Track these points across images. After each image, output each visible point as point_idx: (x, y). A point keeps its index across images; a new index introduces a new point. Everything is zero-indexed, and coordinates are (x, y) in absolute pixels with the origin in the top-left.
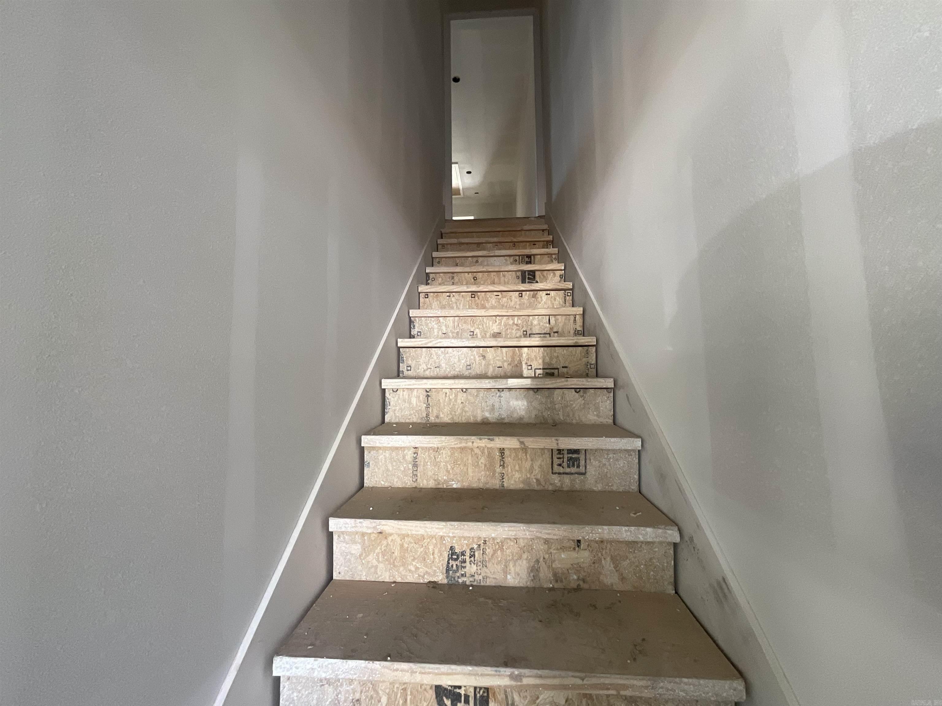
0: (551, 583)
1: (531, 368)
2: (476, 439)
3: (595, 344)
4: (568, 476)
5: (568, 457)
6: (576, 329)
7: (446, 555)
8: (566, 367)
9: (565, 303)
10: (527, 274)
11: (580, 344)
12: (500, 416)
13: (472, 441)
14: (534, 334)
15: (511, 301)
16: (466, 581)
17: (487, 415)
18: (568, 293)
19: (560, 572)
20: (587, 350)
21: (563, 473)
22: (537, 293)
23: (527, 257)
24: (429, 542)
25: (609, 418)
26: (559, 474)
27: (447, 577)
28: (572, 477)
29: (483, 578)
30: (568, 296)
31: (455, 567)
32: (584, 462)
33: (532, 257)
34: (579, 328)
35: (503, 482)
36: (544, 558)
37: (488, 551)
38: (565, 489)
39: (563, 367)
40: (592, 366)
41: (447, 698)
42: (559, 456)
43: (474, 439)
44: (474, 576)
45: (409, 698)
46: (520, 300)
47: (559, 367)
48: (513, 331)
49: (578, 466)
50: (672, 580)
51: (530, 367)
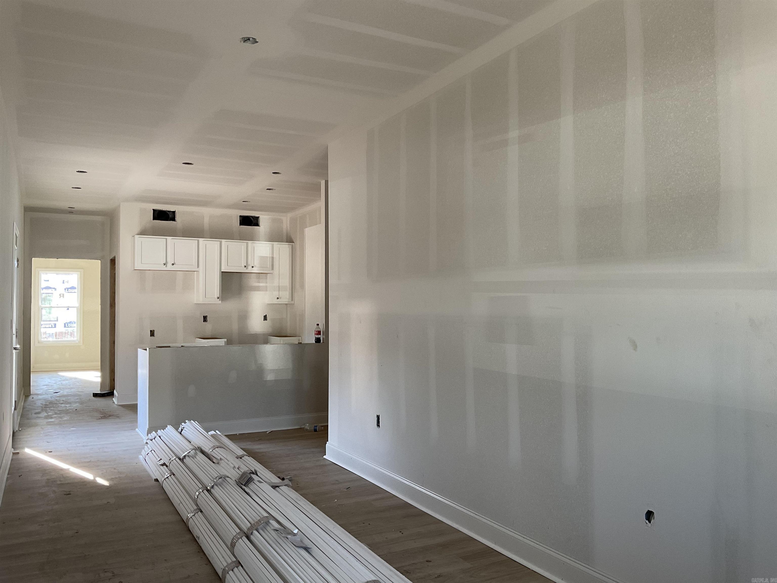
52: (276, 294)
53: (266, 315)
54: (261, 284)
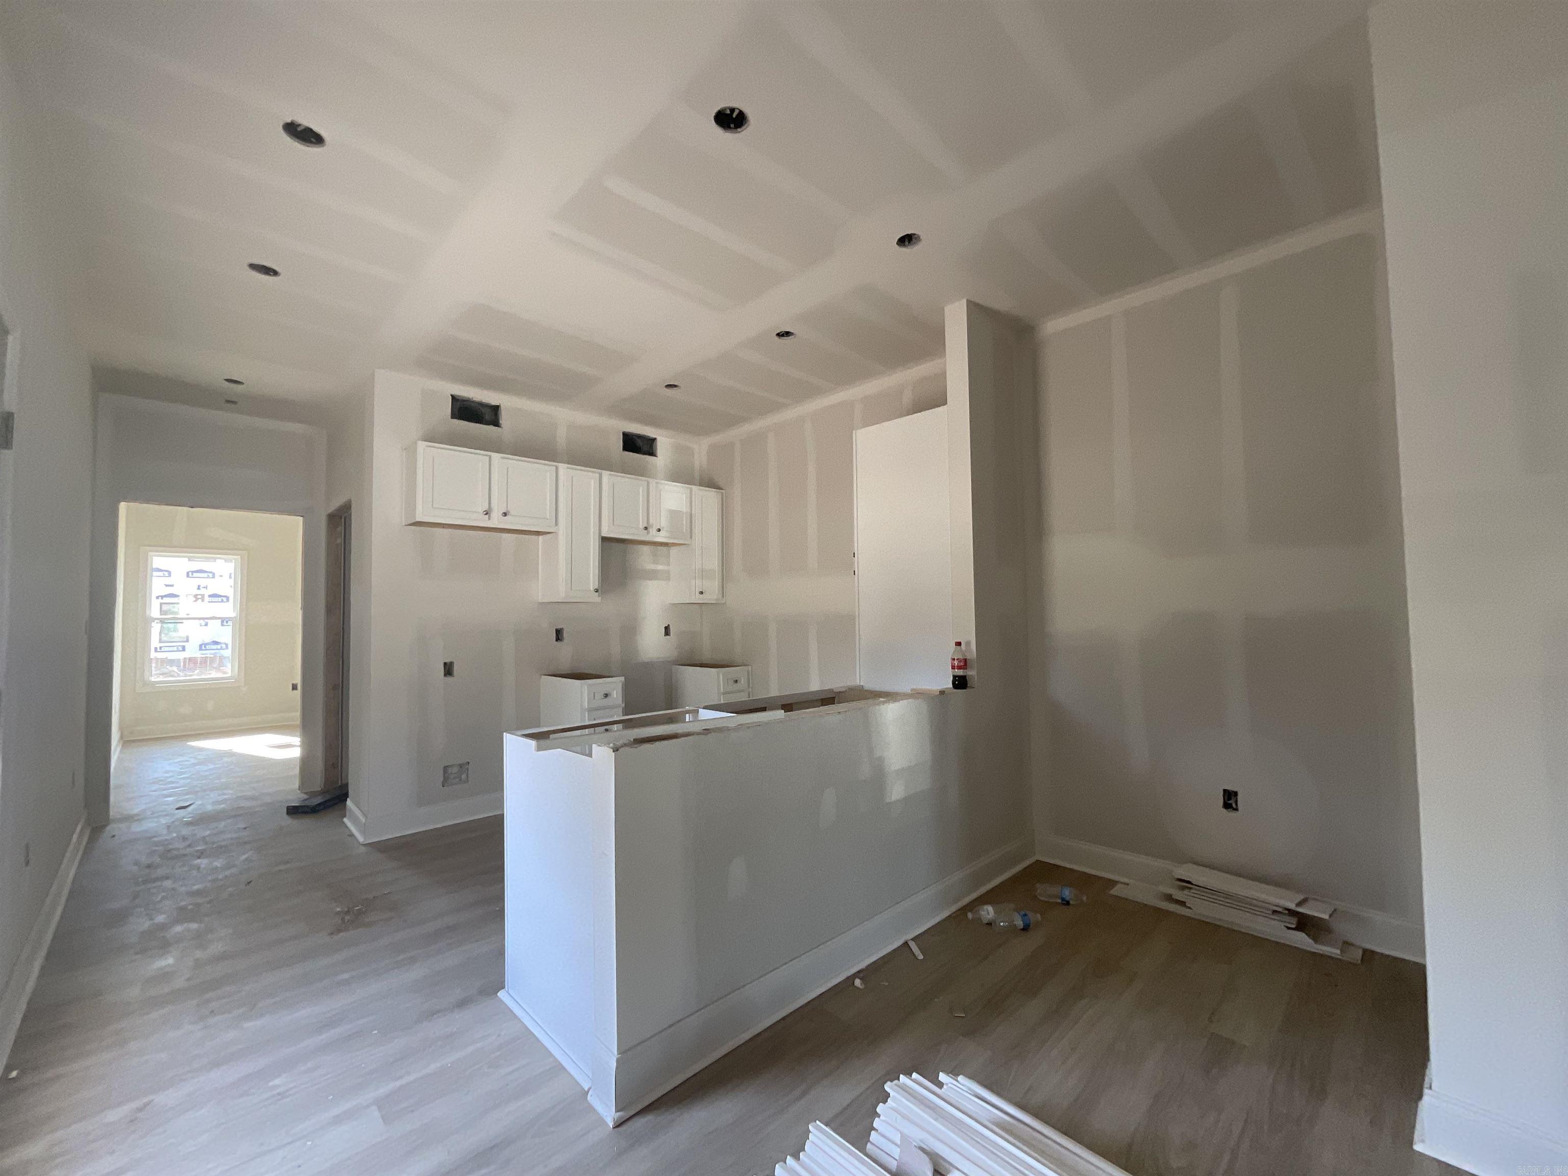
52: (698, 584)
53: (669, 625)
54: (660, 567)
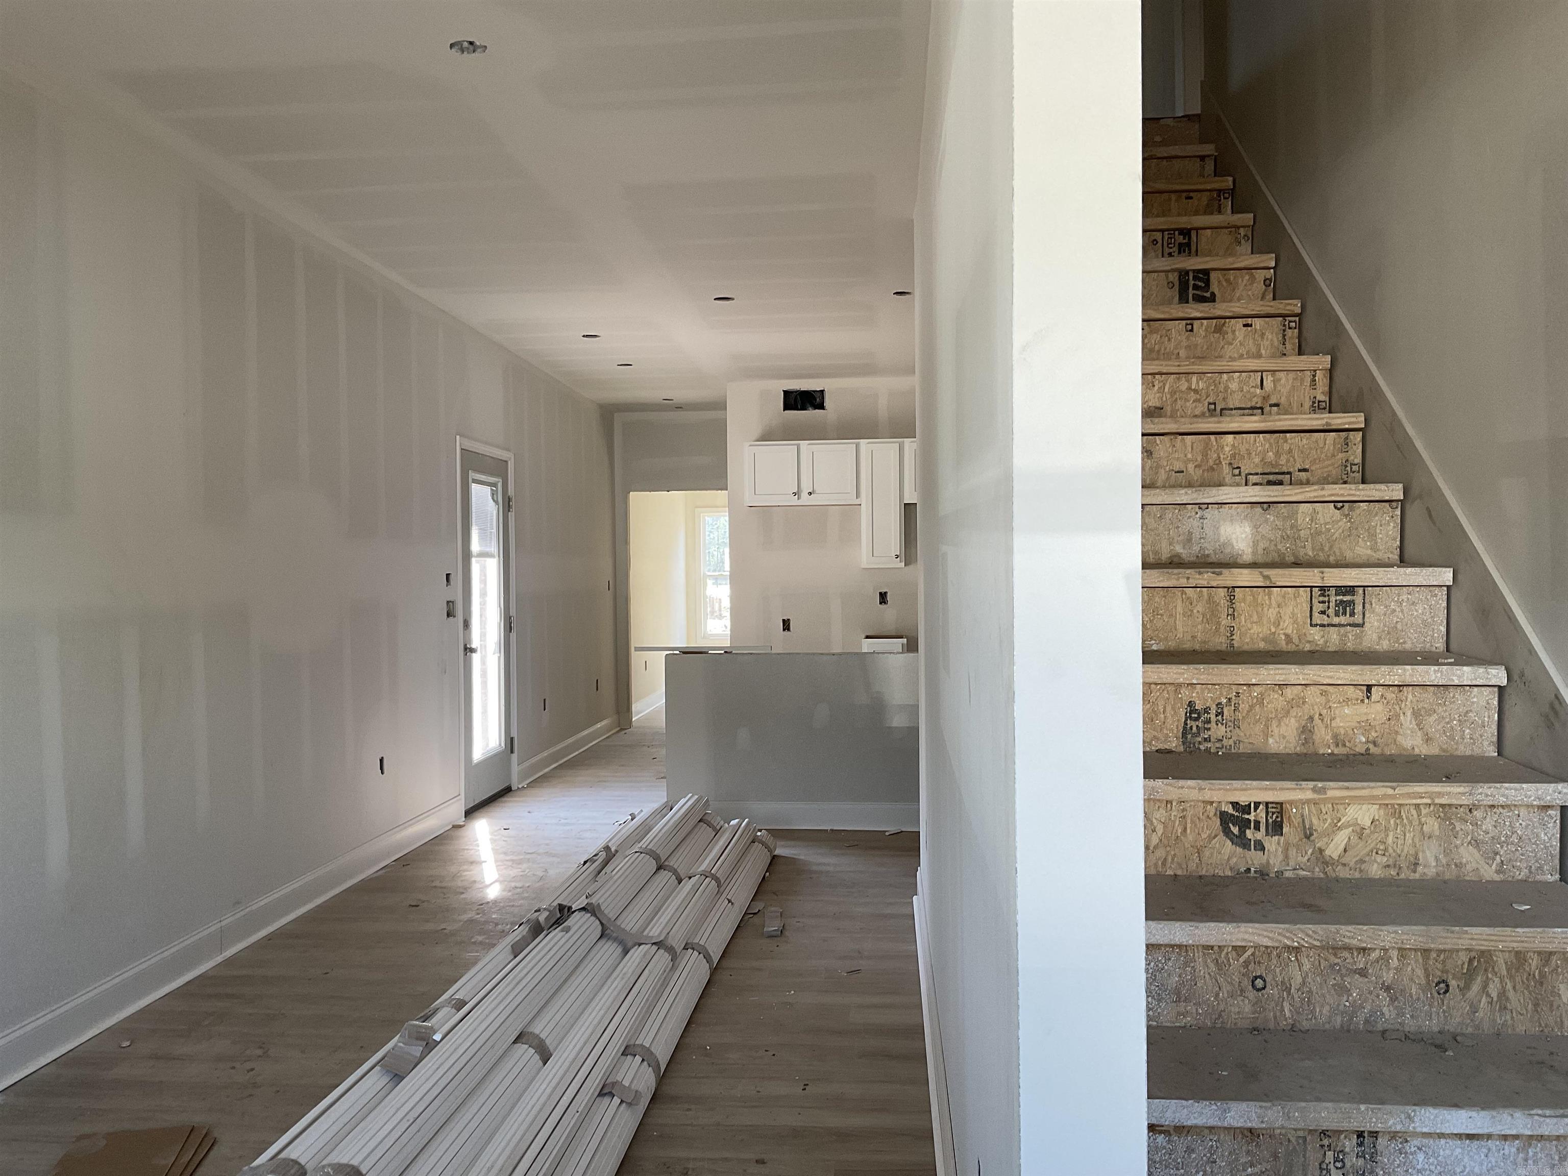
0: (1329, 748)
1: (1240, 472)
2: (1193, 573)
3: (1363, 426)
4: (1337, 629)
5: (1336, 601)
6: (1315, 397)
7: (1182, 712)
8: (1305, 470)
9: (1284, 344)
10: (1191, 278)
11: (1334, 427)
12: (1202, 552)
13: (1187, 575)
14: (1231, 409)
15: (1169, 340)
16: (1210, 748)
17: (1179, 549)
18: (1290, 322)
19: (1343, 732)
20: (1347, 438)
21: (1329, 625)
22: (1225, 323)
23: (1179, 234)
24: (1158, 697)
25: (1392, 553)
26: (1323, 626)
27: (1184, 743)
28: (1342, 630)
29: (1235, 743)
30: (1290, 328)
31: (1194, 729)
32: (1361, 607)
33: (1193, 234)
34: (1321, 397)
35: (1233, 640)
36: (1320, 715)
37: (1242, 706)
38: (1332, 649)
39: (1300, 471)
40: (1355, 468)
41: (1233, 825)
42: (1321, 599)
43: (1190, 573)
44: (1222, 741)
45: (1189, 826)
46: (1188, 338)
47: (1291, 470)
48: (1188, 404)
49: (1352, 614)
50: (1495, 739)
51: (1237, 472)
